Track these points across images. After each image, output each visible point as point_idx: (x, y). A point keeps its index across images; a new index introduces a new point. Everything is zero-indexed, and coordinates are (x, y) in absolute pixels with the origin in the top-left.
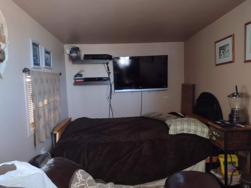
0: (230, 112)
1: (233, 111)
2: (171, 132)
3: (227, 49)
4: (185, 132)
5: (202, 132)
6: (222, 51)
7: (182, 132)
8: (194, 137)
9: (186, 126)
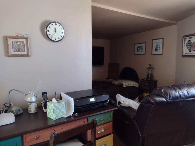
0: (147, 75)
1: (148, 74)
2: (124, 86)
3: (142, 48)
4: (129, 85)
5: (136, 85)
6: (139, 49)
7: (128, 86)
8: (133, 87)
9: (129, 83)
